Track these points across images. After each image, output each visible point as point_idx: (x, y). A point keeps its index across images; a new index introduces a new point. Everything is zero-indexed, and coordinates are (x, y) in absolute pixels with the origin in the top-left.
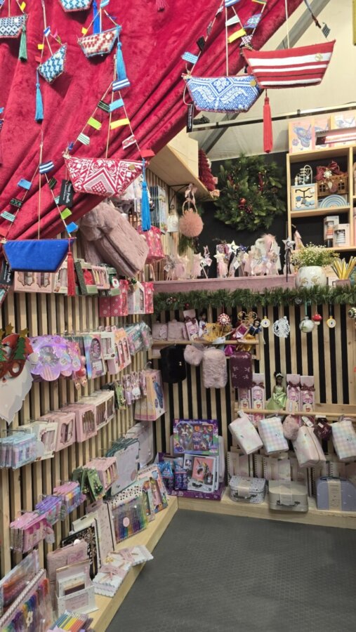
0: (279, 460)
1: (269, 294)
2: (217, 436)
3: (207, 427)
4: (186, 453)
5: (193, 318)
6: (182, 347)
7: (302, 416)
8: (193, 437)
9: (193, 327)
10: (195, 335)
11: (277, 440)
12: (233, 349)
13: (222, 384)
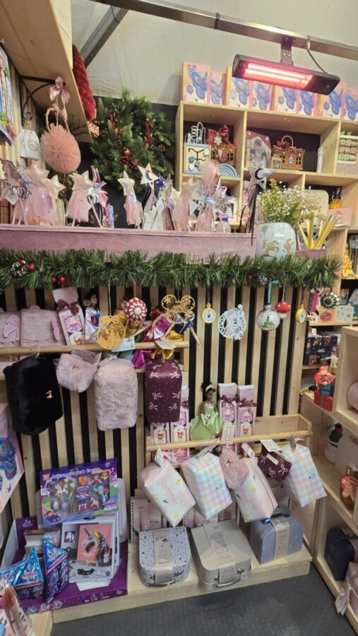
1: (216, 267)
3: (100, 475)
4: (65, 521)
5: (74, 304)
6: (57, 355)
7: (241, 443)
8: (76, 493)
9: (73, 320)
10: (78, 335)
11: (219, 496)
12: (147, 357)
13: (131, 420)
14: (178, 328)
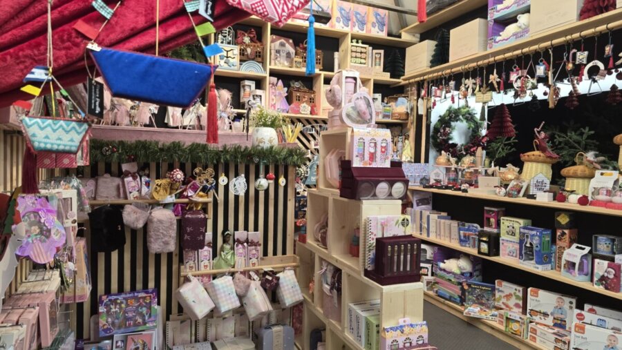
0: (224, 318)
2: (156, 307)
3: (144, 298)
4: (116, 333)
5: (134, 173)
6: (122, 206)
7: (249, 271)
8: (125, 312)
9: (133, 184)
10: (136, 194)
11: (230, 299)
12: (183, 209)
13: (172, 247)
14: (205, 190)
